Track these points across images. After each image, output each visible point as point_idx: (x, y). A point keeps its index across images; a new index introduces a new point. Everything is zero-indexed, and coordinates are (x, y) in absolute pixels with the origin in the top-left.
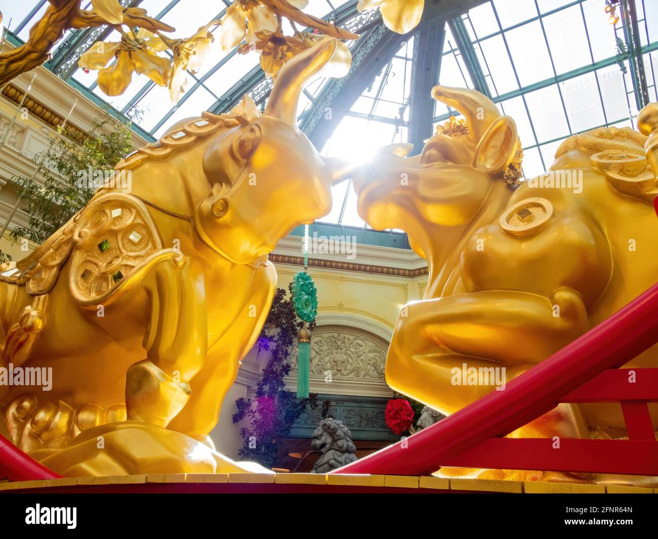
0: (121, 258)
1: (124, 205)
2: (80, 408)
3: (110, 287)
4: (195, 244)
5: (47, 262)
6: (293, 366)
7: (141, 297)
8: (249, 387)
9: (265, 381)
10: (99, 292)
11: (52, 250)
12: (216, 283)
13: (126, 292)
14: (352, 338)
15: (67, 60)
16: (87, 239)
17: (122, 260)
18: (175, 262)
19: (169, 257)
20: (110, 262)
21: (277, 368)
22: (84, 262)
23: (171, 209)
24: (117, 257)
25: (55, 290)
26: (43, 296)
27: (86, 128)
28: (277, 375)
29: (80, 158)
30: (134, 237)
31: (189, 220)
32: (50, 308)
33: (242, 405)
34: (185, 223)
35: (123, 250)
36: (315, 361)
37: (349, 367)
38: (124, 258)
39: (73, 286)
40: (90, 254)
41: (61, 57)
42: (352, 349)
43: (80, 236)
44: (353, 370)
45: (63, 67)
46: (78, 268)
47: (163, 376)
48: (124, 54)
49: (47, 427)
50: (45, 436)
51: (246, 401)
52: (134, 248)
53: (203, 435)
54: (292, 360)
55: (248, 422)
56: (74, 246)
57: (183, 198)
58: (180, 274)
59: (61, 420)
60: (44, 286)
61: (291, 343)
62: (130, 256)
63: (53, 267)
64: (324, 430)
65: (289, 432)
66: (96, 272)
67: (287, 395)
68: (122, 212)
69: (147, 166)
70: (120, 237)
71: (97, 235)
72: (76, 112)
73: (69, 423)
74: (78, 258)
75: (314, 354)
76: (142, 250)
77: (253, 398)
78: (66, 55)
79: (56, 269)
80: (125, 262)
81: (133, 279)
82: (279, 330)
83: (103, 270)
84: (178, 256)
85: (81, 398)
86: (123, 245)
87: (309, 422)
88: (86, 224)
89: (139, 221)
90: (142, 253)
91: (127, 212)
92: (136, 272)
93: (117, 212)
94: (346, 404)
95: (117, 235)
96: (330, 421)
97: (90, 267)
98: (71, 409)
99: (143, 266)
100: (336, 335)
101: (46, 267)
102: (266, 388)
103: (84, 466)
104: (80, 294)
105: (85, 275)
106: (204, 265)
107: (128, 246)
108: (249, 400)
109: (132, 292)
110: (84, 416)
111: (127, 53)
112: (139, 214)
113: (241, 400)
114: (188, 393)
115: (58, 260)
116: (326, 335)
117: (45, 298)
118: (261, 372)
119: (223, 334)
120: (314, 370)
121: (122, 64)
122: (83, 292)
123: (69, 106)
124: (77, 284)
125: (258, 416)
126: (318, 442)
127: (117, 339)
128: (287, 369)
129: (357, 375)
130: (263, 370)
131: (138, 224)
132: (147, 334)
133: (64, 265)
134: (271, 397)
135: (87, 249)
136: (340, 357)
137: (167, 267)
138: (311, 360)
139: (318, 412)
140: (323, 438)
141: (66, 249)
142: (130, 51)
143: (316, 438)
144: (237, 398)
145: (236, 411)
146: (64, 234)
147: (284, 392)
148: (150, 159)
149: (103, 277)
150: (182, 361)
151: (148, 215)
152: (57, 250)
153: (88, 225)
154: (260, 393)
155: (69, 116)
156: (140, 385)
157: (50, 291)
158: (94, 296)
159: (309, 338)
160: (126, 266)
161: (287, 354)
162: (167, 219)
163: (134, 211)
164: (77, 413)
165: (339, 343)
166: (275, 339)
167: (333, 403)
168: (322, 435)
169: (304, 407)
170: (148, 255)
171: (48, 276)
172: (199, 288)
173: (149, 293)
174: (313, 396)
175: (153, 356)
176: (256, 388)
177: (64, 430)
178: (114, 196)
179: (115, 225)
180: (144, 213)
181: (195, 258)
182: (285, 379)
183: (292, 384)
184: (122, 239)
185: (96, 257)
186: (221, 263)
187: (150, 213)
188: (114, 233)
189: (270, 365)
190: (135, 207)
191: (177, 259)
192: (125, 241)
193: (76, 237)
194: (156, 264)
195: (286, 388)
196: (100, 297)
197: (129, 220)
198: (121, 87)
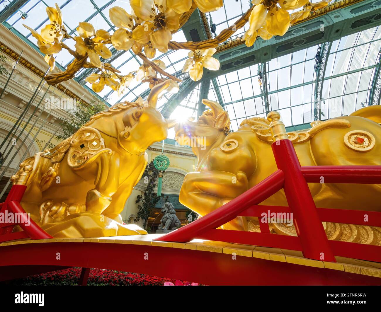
0: (88, 151)
1: (91, 132)
2: (70, 205)
3: (83, 162)
4: (118, 147)
5: (61, 151)
6: (157, 184)
7: (95, 166)
8: (142, 191)
9: (147, 190)
10: (78, 163)
11: (63, 146)
12: (125, 161)
13: (89, 164)
14: (176, 176)
15: (84, 79)
16: (76, 143)
17: (88, 152)
18: (109, 153)
19: (106, 151)
20: (84, 153)
21: (151, 185)
22: (74, 152)
23: (110, 134)
24: (87, 151)
25: (63, 162)
26: (57, 164)
27: (89, 102)
28: (151, 188)
29: (85, 112)
30: (95, 143)
31: (116, 138)
32: (60, 168)
33: (139, 198)
34: (115, 139)
35: (90, 148)
36: (164, 183)
37: (175, 185)
38: (89, 151)
39: (69, 161)
40: (76, 149)
41: (81, 77)
42: (176, 179)
43: (73, 142)
44: (177, 186)
45: (82, 81)
46: (71, 154)
47: (101, 195)
48: (102, 79)
49: (56, 212)
50: (55, 216)
51: (140, 196)
52: (94, 147)
53: (118, 214)
54: (157, 183)
55: (141, 203)
56: (71, 146)
57: (114, 131)
58: (110, 158)
59: (62, 209)
60: (58, 160)
61: (156, 177)
62: (92, 150)
63: (62, 153)
64: (166, 206)
65: (154, 206)
66: (78, 155)
67: (154, 194)
68: (90, 134)
69: (102, 118)
70: (89, 143)
71: (80, 142)
72: (85, 96)
73: (66, 211)
74: (71, 150)
75: (164, 181)
76: (97, 148)
77: (143, 195)
78: (84, 77)
79: (63, 153)
80: (89, 153)
81: (92, 159)
82: (153, 173)
83: (81, 155)
84: (110, 151)
85: (72, 201)
86: (90, 146)
87: (161, 203)
88: (76, 138)
89: (97, 138)
90: (97, 149)
91: (92, 134)
92: (94, 156)
93: (88, 134)
94: (174, 197)
95: (88, 142)
96: (168, 203)
97: (76, 154)
98: (67, 205)
99: (96, 155)
100: (171, 175)
101: (59, 152)
102: (147, 192)
103: (64, 232)
104: (71, 164)
105: (74, 156)
106: (120, 154)
107: (91, 147)
108: (142, 196)
109: (91, 164)
110: (72, 208)
111: (103, 78)
112: (97, 135)
113: (139, 196)
114: (110, 201)
115: (65, 150)
116: (168, 175)
117: (58, 164)
118: (146, 186)
119: (127, 178)
120: (164, 186)
121: (101, 82)
122: (72, 163)
123: (83, 94)
124: (70, 160)
125: (144, 201)
126: (164, 210)
127: (86, 180)
128: (155, 186)
129: (178, 188)
130: (147, 186)
131: (96, 139)
132: (96, 179)
133: (66, 153)
134: (149, 195)
135: (75, 147)
136: (172, 182)
137: (105, 155)
138: (163, 183)
139: (164, 200)
140: (165, 209)
141: (68, 146)
142: (104, 78)
143: (163, 209)
144: (137, 195)
145: (137, 199)
146: (68, 141)
147: (153, 193)
148: (104, 116)
149: (81, 158)
150: (108, 190)
151: (100, 136)
152: (65, 146)
153: (77, 138)
154: (145, 194)
155: (82, 97)
156: (91, 198)
157: (60, 162)
158: (76, 164)
159: (162, 176)
160: (90, 154)
161: (155, 181)
162: (108, 137)
163: (95, 134)
164: (69, 207)
165: (172, 177)
166: (152, 176)
167: (169, 197)
168: (165, 208)
169: (160, 198)
170: (99, 150)
171: (60, 156)
172: (117, 163)
173: (98, 164)
174: (163, 195)
175: (97, 188)
176: (144, 192)
177: (63, 214)
178: (88, 128)
179: (87, 139)
180: (99, 135)
181: (116, 152)
182: (154, 189)
183: (156, 191)
184: (90, 144)
185: (79, 150)
186: (127, 154)
187: (101, 135)
188: (87, 142)
189: (149, 184)
190: (95, 133)
191: (109, 152)
192: (91, 145)
193: (71, 142)
194: (101, 154)
195: (154, 192)
196: (78, 165)
197: (93, 137)
198: (101, 89)
